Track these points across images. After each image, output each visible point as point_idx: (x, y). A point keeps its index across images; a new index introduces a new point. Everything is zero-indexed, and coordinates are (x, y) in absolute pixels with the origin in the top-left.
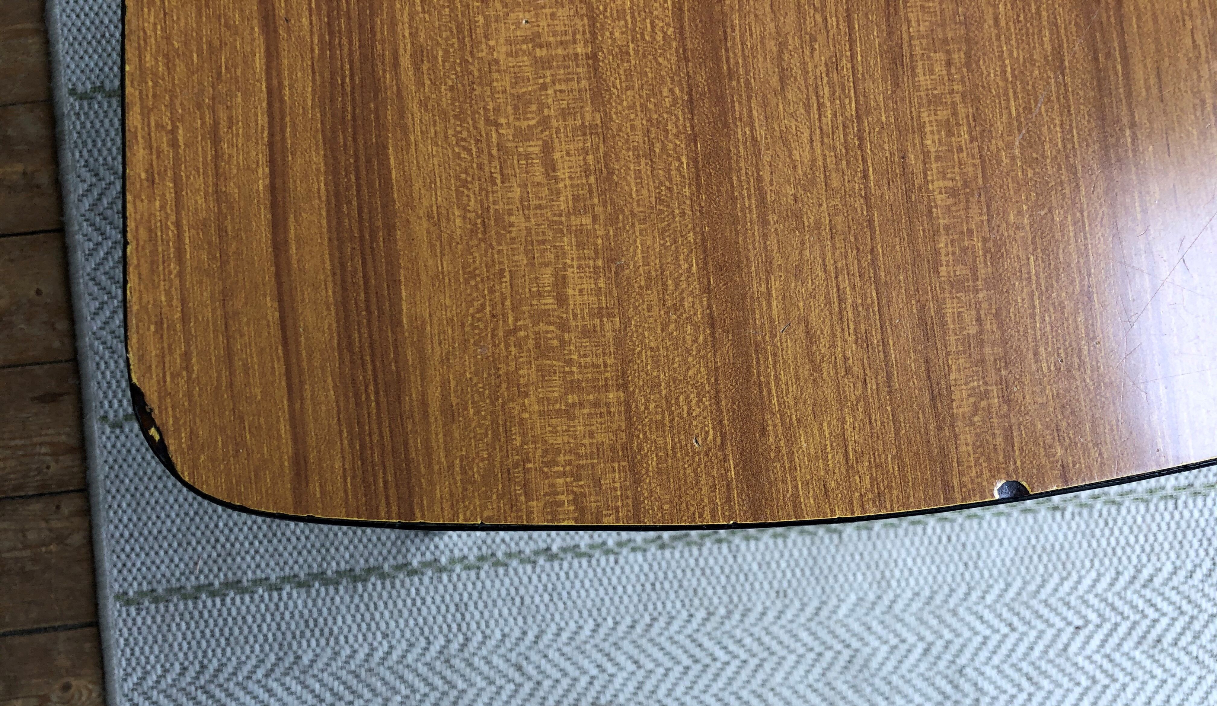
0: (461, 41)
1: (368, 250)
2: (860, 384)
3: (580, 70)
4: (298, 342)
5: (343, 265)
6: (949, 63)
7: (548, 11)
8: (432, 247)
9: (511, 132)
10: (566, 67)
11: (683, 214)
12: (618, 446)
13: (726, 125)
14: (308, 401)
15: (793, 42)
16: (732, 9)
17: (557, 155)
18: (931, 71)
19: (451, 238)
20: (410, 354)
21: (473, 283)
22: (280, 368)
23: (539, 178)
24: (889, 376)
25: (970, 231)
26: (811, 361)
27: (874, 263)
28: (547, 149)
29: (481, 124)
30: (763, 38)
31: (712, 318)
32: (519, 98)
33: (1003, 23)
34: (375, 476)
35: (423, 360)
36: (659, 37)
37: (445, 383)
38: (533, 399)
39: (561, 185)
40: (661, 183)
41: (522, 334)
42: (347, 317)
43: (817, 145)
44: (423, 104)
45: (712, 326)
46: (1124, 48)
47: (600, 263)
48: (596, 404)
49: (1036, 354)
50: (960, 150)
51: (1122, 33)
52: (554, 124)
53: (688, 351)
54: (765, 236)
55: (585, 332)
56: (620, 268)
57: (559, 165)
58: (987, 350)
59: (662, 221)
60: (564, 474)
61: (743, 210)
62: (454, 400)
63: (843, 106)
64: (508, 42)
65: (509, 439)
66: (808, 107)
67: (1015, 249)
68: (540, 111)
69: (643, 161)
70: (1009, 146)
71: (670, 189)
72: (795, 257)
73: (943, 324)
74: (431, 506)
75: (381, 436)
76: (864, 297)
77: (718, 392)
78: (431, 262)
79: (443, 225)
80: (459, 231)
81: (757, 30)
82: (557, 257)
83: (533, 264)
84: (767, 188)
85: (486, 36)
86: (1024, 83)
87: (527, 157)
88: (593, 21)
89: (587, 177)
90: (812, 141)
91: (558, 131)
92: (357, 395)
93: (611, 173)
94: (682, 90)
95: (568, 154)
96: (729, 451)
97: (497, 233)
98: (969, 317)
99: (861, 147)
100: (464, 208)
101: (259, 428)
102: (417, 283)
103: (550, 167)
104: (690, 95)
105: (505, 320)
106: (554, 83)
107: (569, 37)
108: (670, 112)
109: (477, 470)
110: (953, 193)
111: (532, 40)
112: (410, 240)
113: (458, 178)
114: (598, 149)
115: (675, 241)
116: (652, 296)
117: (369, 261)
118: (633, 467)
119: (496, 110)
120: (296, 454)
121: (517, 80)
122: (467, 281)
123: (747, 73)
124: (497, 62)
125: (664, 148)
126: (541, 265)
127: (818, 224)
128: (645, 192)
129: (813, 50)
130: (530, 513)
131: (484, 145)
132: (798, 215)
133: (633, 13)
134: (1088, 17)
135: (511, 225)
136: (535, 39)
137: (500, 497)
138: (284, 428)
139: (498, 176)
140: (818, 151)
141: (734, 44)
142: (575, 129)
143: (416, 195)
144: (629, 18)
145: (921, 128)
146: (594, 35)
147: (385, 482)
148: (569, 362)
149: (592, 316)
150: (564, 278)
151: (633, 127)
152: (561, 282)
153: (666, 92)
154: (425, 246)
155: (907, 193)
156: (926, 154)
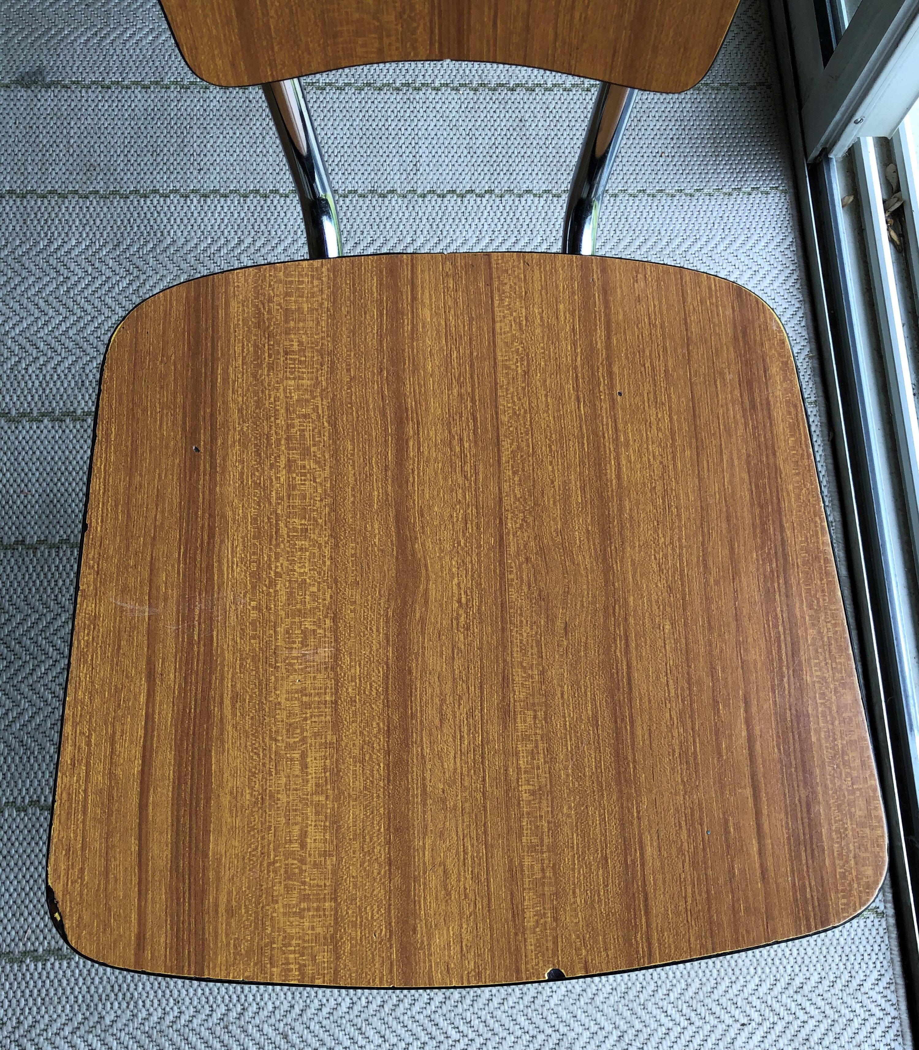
0: (260, 691)
1: (194, 812)
2: (472, 905)
3: (327, 710)
4: (148, 865)
5: (178, 821)
6: (535, 717)
7: (312, 675)
8: (231, 811)
9: (284, 745)
10: (319, 708)
11: (378, 796)
12: (328, 936)
13: (407, 745)
14: (150, 901)
15: (449, 700)
16: (416, 678)
17: (309, 760)
18: (525, 721)
19: (242, 806)
20: (211, 875)
21: (252, 833)
22: (135, 880)
23: (297, 772)
24: (489, 901)
25: (541, 817)
26: (446, 889)
27: (485, 832)
28: (304, 755)
29: (267, 739)
30: (432, 696)
31: (389, 859)
32: (290, 725)
33: (566, 697)
34: (183, 948)
35: (218, 879)
36: (374, 693)
37: (230, 893)
38: (280, 904)
39: (310, 777)
40: (367, 778)
41: (278, 865)
42: (177, 851)
43: (458, 760)
44: (235, 727)
45: (390, 865)
46: (631, 717)
47: (327, 824)
48: (318, 909)
49: (574, 892)
50: (538, 768)
51: (631, 708)
52: (309, 741)
53: (375, 879)
54: (424, 812)
55: (315, 865)
56: (339, 827)
57: (310, 765)
58: (546, 889)
59: (366, 800)
60: (294, 952)
61: (413, 796)
62: (234, 903)
63: (474, 738)
64: (288, 692)
65: (264, 929)
66: (454, 737)
67: (566, 829)
68: (302, 733)
69: (358, 765)
70: (566, 768)
71: (372, 782)
72: (441, 826)
73: (522, 871)
74: (214, 968)
75: (190, 924)
76: (478, 852)
77: (390, 905)
78: (229, 820)
79: (239, 798)
80: (247, 802)
81: (429, 691)
82: (303, 820)
83: (288, 824)
84: (428, 784)
85: (275, 689)
86: (576, 732)
87: (292, 760)
88: (337, 681)
89: (325, 773)
90: (455, 757)
91: (311, 745)
92: (178, 899)
93: (339, 771)
94: (384, 724)
95: (315, 759)
96: (393, 942)
97: (270, 804)
98: (537, 867)
99: (483, 763)
100: (252, 789)
101: (119, 915)
102: (220, 832)
103: (304, 766)
104: (388, 727)
105: (269, 857)
106: (311, 717)
107: (323, 691)
108: (376, 737)
109: (243, 948)
110: (533, 793)
111: (301, 692)
112: (219, 806)
113: (250, 771)
114: (333, 757)
115: (372, 813)
116: (356, 845)
117: (194, 818)
118: (336, 949)
119: (277, 732)
120: (139, 933)
121: (290, 714)
122: (249, 832)
123: (422, 716)
124: (280, 703)
125: (371, 757)
126: (293, 824)
127: (455, 806)
128: (357, 783)
129: (460, 705)
130: (272, 975)
131: (267, 752)
132: (444, 801)
133: (360, 678)
134: (613, 697)
135: (278, 799)
136: (303, 692)
137: (255, 964)
138: (134, 917)
139: (273, 770)
140: (458, 764)
141: (416, 698)
142: (321, 744)
143: (225, 780)
144: (357, 681)
145: (517, 753)
146: (337, 690)
147: (189, 952)
148: (304, 883)
149: (320, 856)
150: (306, 832)
151: (354, 745)
152: (304, 834)
153: (374, 724)
154: (227, 811)
155: (507, 792)
156: (519, 769)
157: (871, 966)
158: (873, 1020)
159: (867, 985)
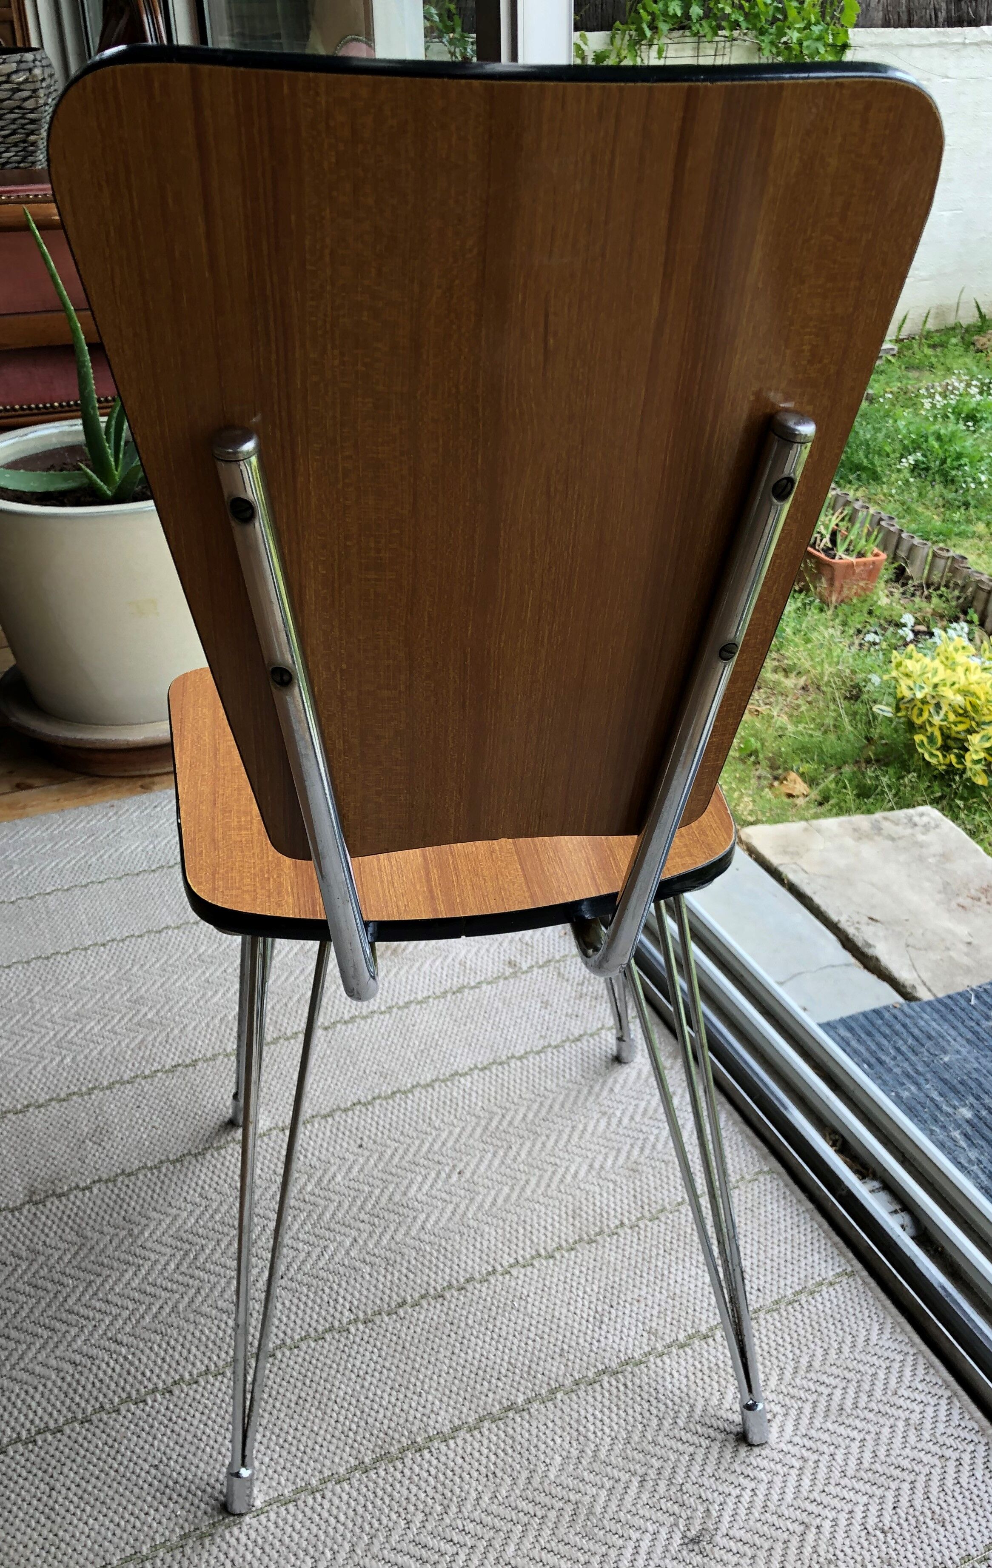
157: (868, 1320)
158: (896, 1365)
159: (874, 1338)
